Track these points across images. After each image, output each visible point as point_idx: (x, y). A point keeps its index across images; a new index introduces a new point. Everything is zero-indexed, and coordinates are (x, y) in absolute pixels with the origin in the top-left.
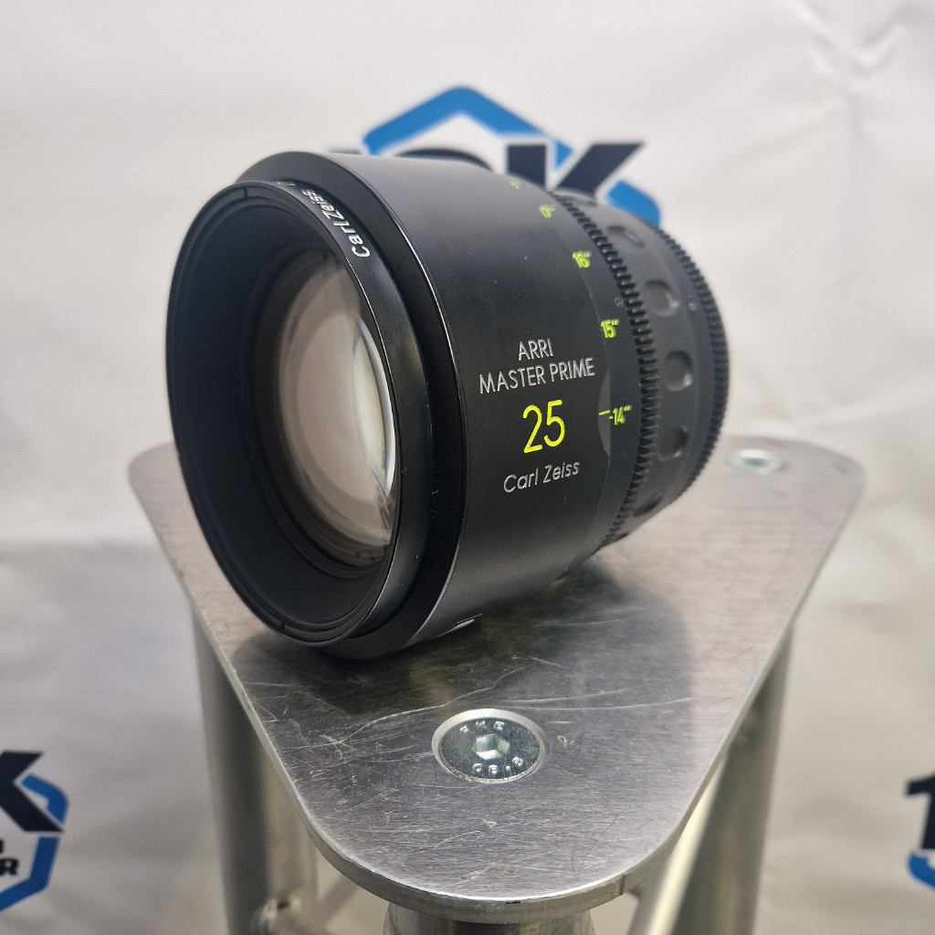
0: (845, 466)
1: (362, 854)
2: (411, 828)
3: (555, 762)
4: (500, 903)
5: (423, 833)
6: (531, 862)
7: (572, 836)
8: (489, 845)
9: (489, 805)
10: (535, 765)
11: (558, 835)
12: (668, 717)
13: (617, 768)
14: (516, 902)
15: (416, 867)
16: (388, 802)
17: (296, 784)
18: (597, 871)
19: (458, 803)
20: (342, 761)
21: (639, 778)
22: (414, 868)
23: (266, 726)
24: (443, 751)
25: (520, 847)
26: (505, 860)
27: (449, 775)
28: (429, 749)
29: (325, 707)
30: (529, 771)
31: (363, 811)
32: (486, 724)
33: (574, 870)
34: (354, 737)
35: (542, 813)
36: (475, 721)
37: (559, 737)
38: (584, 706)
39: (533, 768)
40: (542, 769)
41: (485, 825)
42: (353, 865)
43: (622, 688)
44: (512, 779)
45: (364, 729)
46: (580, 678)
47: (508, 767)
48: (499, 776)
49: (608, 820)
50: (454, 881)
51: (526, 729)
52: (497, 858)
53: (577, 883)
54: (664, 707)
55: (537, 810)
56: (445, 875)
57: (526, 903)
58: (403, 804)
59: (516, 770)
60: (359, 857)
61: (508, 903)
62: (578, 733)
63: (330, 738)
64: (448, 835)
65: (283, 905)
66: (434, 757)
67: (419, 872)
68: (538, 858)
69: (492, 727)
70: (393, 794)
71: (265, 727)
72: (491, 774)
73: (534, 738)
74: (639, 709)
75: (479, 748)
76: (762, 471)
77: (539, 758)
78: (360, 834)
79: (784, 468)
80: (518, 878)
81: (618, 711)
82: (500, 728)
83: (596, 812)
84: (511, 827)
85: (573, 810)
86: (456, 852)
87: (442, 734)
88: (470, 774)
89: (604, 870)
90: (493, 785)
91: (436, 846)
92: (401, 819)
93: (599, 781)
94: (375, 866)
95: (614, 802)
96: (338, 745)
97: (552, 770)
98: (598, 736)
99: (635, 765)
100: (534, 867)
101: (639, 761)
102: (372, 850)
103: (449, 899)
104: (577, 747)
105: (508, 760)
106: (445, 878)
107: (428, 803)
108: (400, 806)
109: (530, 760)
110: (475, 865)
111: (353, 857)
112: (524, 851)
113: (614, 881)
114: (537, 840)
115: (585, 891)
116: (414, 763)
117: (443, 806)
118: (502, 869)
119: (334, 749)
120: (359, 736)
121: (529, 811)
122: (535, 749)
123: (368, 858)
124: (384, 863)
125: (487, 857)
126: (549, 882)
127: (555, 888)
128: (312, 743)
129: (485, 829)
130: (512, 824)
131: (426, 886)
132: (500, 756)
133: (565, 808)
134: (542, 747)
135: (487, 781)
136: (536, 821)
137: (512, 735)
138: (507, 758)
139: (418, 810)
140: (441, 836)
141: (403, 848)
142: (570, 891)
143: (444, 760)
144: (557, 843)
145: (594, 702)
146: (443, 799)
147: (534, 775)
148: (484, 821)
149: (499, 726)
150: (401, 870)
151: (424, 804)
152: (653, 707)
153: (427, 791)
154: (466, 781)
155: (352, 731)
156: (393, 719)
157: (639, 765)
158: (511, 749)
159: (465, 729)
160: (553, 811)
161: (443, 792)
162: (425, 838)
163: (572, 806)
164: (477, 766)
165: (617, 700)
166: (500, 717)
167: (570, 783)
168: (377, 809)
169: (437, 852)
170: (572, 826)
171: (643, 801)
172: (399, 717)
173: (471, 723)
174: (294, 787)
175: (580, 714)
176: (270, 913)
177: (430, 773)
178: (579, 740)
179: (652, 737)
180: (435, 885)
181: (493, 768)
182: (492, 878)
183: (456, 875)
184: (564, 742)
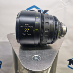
38: (44, 55)
46: (43, 53)
65: (19, 70)
96: (24, 58)
176: (18, 71)
184: (42, 58)
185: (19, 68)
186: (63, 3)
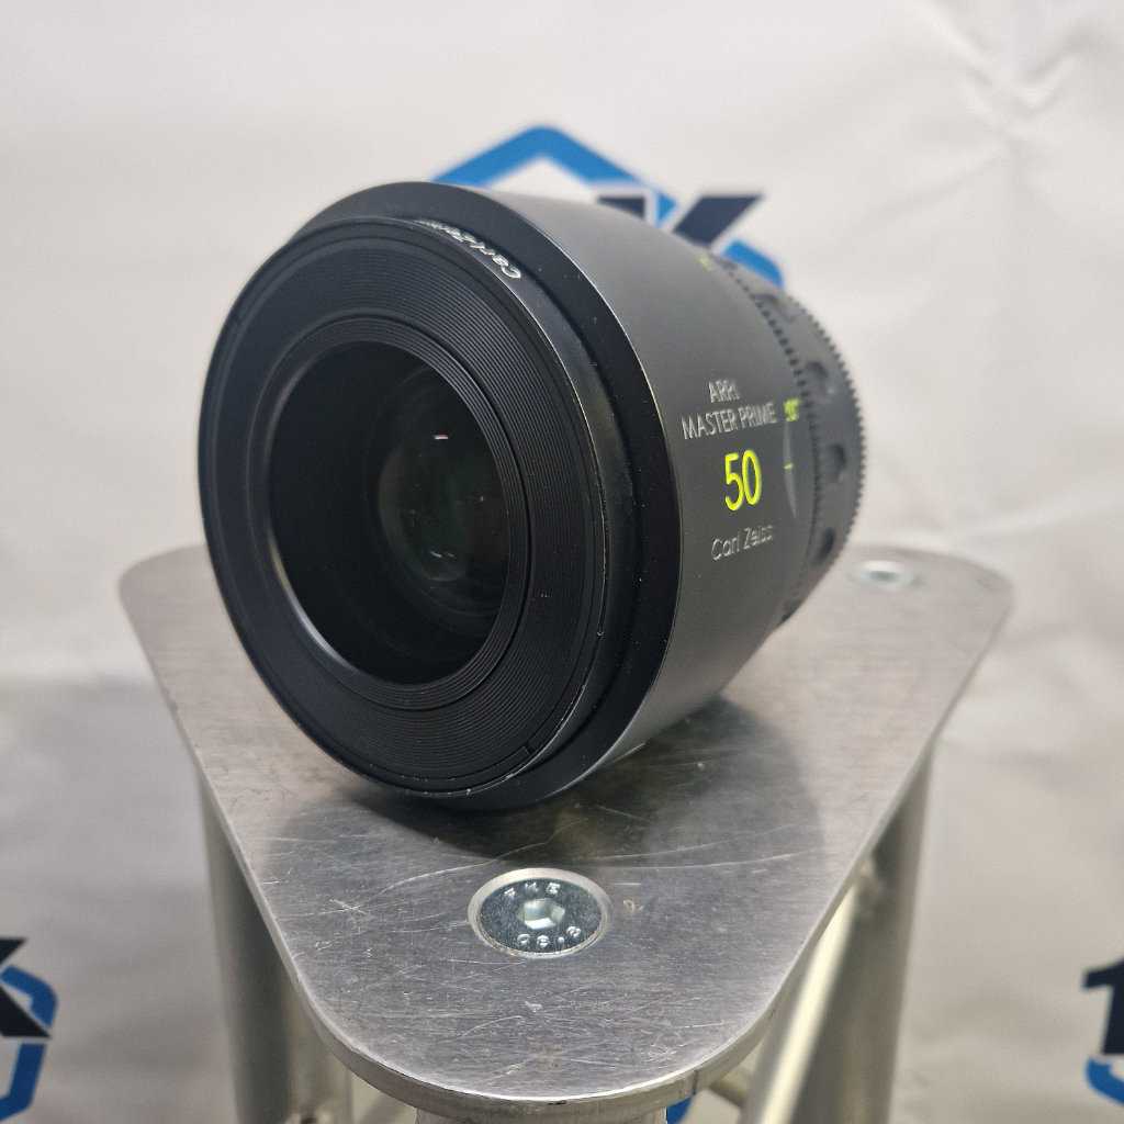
0: (991, 582)
1: (372, 1044)
2: (434, 1013)
3: (618, 932)
4: (539, 1104)
5: (450, 1018)
6: (581, 1053)
7: (635, 1022)
8: (531, 1034)
9: (533, 985)
10: (594, 935)
11: (616, 1020)
12: (761, 878)
13: (694, 939)
14: (559, 1103)
15: (436, 1059)
16: (409, 981)
17: (297, 959)
18: (662, 1064)
19: (496, 982)
20: (356, 930)
21: (720, 951)
22: (435, 1061)
23: (266, 888)
24: (482, 918)
25: (570, 1035)
26: (549, 1050)
27: (487, 948)
28: (465, 917)
29: (339, 865)
30: (586, 942)
31: (376, 990)
32: (537, 887)
33: (633, 1063)
34: (371, 903)
35: (597, 994)
36: (524, 882)
37: (625, 902)
38: (659, 865)
39: (592, 940)
40: (602, 941)
41: (527, 1009)
42: (361, 1058)
43: (706, 842)
44: (565, 953)
45: (386, 893)
46: (657, 831)
47: (561, 939)
48: (549, 949)
49: (679, 1002)
50: (485, 1077)
51: (586, 892)
52: (540, 1049)
53: (636, 1080)
54: (758, 866)
55: (594, 989)
56: (474, 1069)
57: (574, 1103)
58: (427, 983)
59: (571, 942)
60: (369, 1048)
61: (551, 1104)
62: (650, 897)
63: (343, 904)
64: (479, 1021)
65: (309, 1121)
66: (469, 927)
67: (440, 1065)
68: (590, 1049)
69: (544, 889)
70: (416, 972)
71: (264, 890)
72: (539, 946)
73: (595, 903)
74: (725, 868)
75: (527, 915)
76: (891, 587)
77: (599, 928)
78: (372, 1019)
79: (917, 582)
80: (563, 1073)
81: (700, 870)
82: (554, 891)
83: (665, 993)
84: (559, 1011)
85: (637, 990)
86: (489, 1042)
87: (483, 899)
88: (513, 947)
89: (670, 1062)
90: (541, 960)
91: (465, 1034)
92: (424, 1001)
93: (672, 954)
94: (387, 1058)
95: (689, 980)
96: (352, 913)
97: (615, 941)
98: (674, 901)
99: (717, 936)
100: (585, 1059)
101: (721, 930)
102: (383, 1040)
103: (477, 1099)
104: (648, 914)
105: (562, 930)
106: (473, 1072)
107: (459, 982)
108: (424, 986)
109: (589, 930)
110: (512, 1057)
111: (362, 1048)
112: (575, 1040)
113: (684, 1077)
114: (591, 1026)
115: (647, 1090)
116: (444, 934)
117: (476, 986)
118: (545, 1062)
119: (347, 917)
120: (377, 901)
121: (583, 991)
122: (595, 916)
123: (379, 1048)
124: (399, 1055)
125: (527, 1047)
126: (603, 1078)
127: (608, 1085)
128: (319, 909)
129: (527, 1013)
130: (560, 1007)
131: (449, 1084)
132: (553, 925)
133: (626, 987)
134: (605, 914)
135: (534, 956)
136: (593, 1004)
137: (568, 900)
138: (561, 928)
139: (446, 991)
140: (472, 1022)
141: (422, 1036)
142: (629, 1089)
143: (483, 929)
144: (614, 1030)
145: (672, 860)
146: (478, 977)
147: (592, 948)
148: (527, 1003)
149: (554, 888)
150: (419, 1064)
151: (453, 984)
152: (743, 866)
153: (458, 968)
154: (507, 956)
155: (369, 894)
156: (423, 881)
157: (720, 935)
158: (565, 916)
159: (511, 893)
160: (613, 991)
161: (478, 968)
162: (452, 1024)
163: (636, 985)
164: (523, 938)
165: (700, 858)
166: (554, 877)
167: (635, 959)
168: (395, 989)
169: (466, 1041)
170: (634, 1009)
171: (725, 978)
172: (429, 877)
173: (518, 886)
174: (294, 962)
175: (654, 874)
177: (464, 946)
178: (650, 906)
179: (739, 902)
180: (460, 1081)
181: (543, 940)
182: (533, 1074)
183: (487, 1069)
184: (632, 908)
185: (301, 1090)
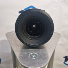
27: (31, 58)
40: (38, 57)
44: (35, 58)
46: (41, 50)
52: (34, 65)
75: (33, 56)
79: (55, 34)
87: (30, 55)
99: (45, 57)
129: (33, 62)
145: (42, 52)
166: (34, 53)
184: (39, 55)
185: (17, 65)
186: (58, 3)
